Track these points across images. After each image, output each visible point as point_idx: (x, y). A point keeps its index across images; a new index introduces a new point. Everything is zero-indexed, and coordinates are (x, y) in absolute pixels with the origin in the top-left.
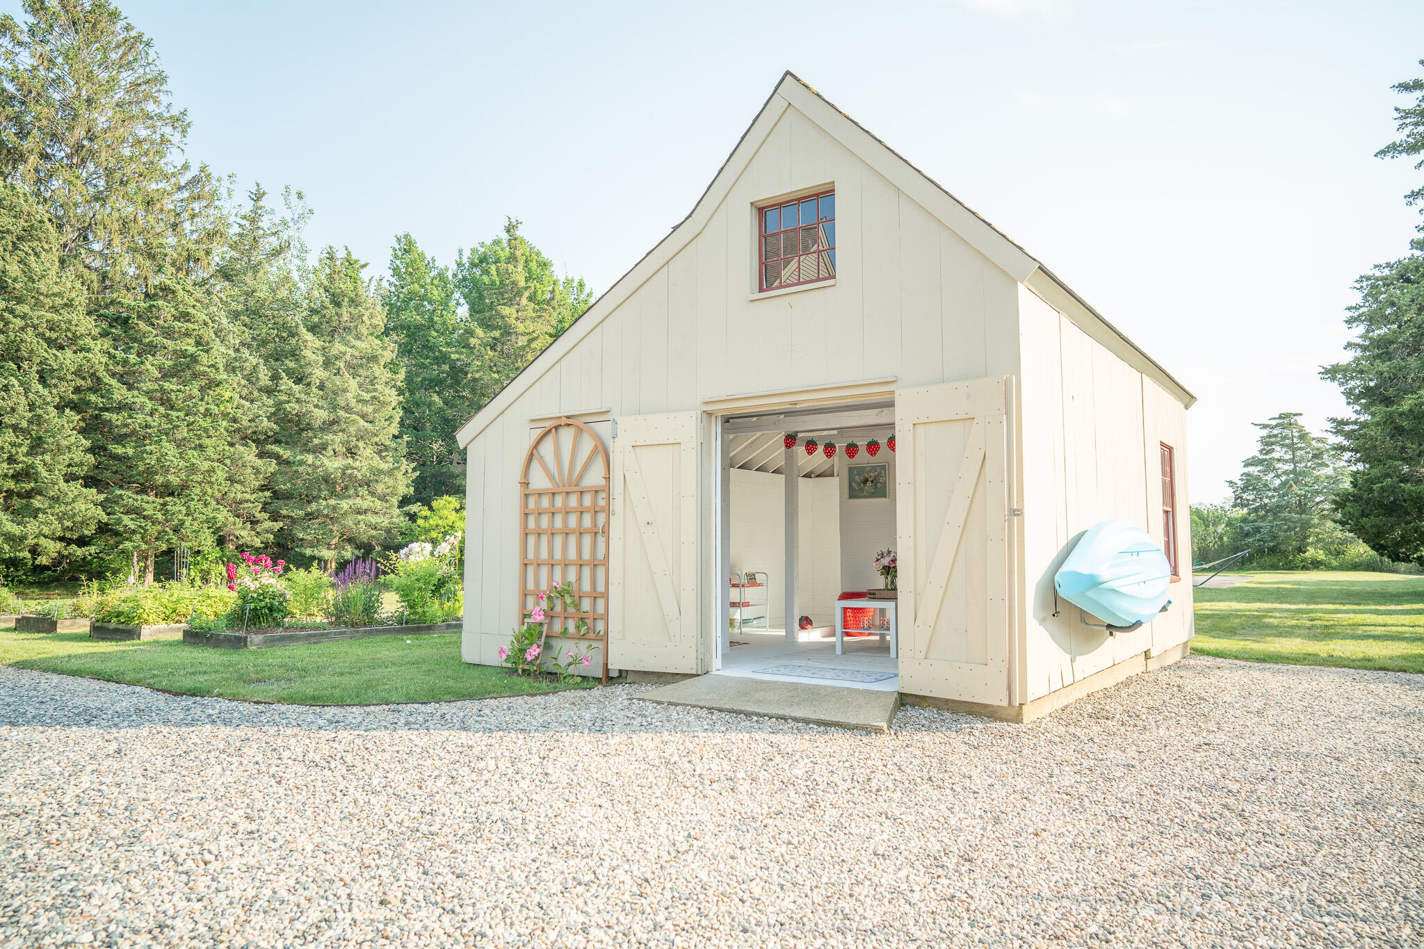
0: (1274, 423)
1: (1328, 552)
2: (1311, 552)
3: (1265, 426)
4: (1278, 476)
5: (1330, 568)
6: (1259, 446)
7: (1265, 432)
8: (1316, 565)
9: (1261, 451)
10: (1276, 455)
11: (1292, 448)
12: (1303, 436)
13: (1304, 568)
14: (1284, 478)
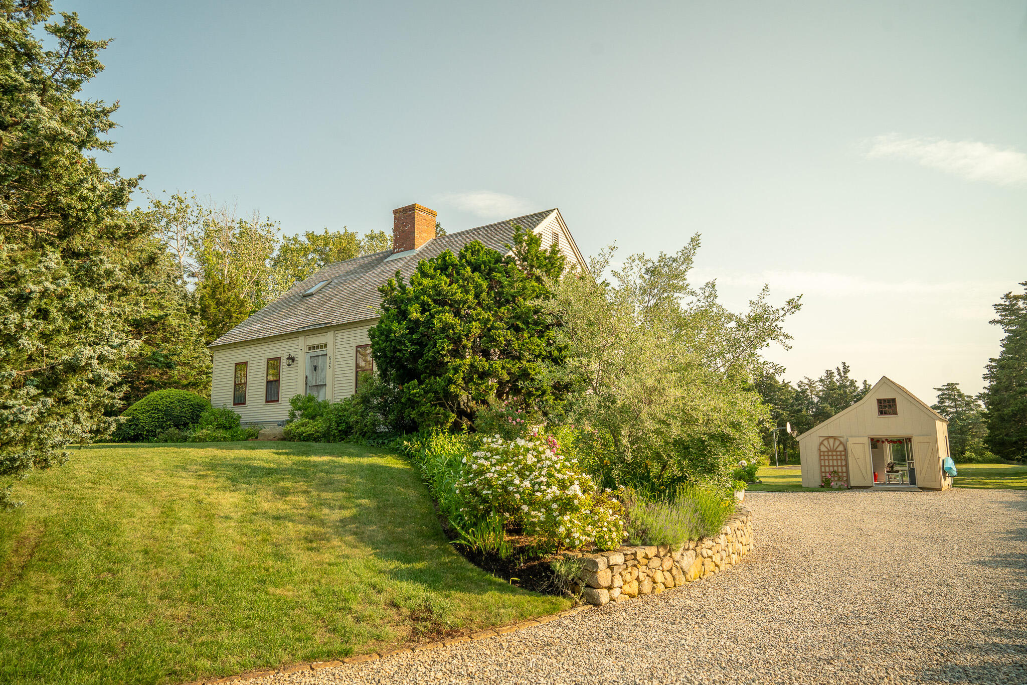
0: (944, 388)
1: (977, 454)
2: (968, 454)
3: (939, 390)
4: (948, 415)
5: (978, 462)
6: (938, 400)
7: (940, 393)
8: (970, 460)
9: (939, 402)
10: (946, 404)
11: (955, 400)
12: (960, 395)
13: (965, 462)
14: (951, 415)
